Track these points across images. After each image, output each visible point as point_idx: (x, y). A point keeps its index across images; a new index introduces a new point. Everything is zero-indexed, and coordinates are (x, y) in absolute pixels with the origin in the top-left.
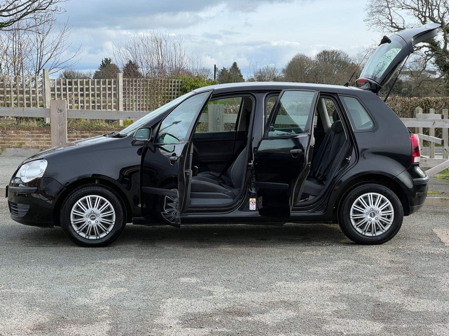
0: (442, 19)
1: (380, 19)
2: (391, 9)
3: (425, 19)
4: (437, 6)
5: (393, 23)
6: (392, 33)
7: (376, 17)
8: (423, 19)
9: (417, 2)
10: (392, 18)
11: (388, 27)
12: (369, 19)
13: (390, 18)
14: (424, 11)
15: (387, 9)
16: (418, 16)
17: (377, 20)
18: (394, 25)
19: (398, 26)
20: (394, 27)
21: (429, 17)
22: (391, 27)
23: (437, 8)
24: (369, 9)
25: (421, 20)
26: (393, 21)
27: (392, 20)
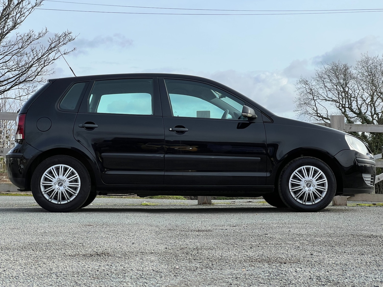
0: (359, 109)
1: (307, 109)
2: (316, 101)
3: (345, 110)
4: (356, 97)
5: (318, 113)
6: (318, 121)
7: (304, 108)
8: (343, 110)
9: (337, 96)
10: (317, 109)
11: (314, 116)
12: (298, 110)
13: (315, 109)
14: (344, 103)
15: (313, 101)
16: (339, 107)
17: (305, 110)
18: (319, 115)
19: (323, 116)
20: (319, 117)
21: (348, 108)
22: (316, 116)
23: (355, 99)
24: (297, 102)
25: (342, 111)
26: (318, 112)
27: (317, 110)
